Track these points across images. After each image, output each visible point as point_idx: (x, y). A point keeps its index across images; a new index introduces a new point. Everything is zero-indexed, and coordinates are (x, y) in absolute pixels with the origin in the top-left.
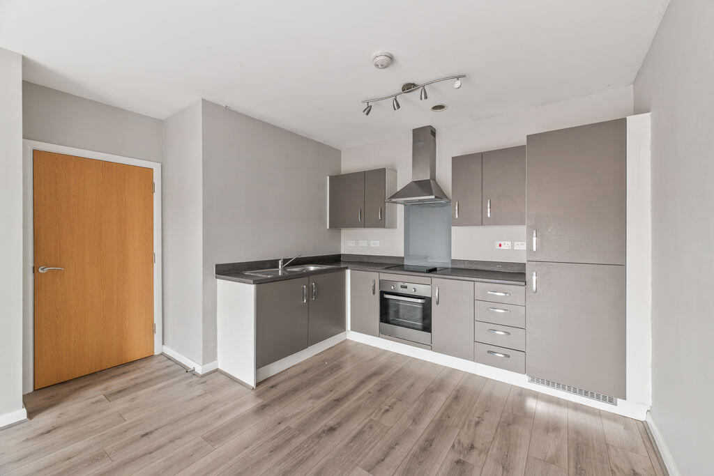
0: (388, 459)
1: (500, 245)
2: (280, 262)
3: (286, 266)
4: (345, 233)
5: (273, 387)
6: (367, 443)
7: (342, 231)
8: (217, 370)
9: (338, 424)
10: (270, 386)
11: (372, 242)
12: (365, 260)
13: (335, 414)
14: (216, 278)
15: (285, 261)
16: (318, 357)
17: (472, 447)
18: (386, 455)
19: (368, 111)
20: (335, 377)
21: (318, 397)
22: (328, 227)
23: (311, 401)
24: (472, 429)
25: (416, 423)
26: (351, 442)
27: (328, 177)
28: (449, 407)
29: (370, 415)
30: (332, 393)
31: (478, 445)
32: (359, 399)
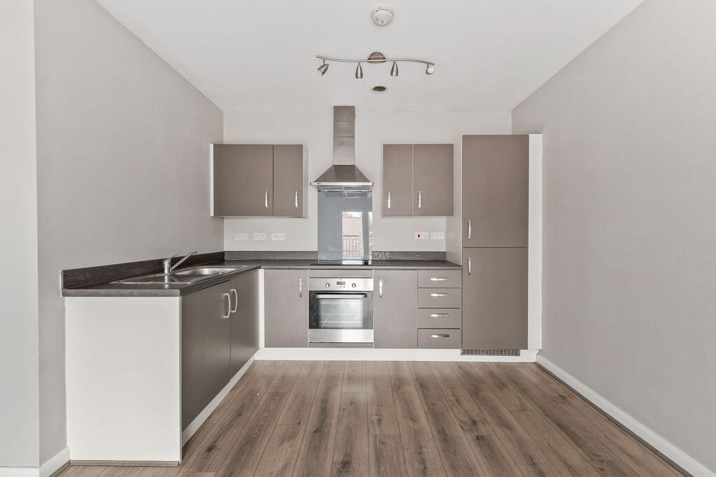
0: (428, 465)
1: (419, 236)
2: (166, 264)
3: (175, 269)
4: (229, 222)
5: (210, 449)
6: (395, 460)
7: (225, 220)
8: (69, 464)
9: (346, 455)
10: (204, 448)
11: (273, 235)
12: (264, 257)
13: (330, 446)
14: (65, 295)
15: (174, 261)
16: (239, 391)
17: (474, 422)
18: (423, 462)
19: (324, 69)
20: (287, 406)
21: (291, 436)
22: (212, 214)
23: (286, 445)
24: (459, 408)
25: (416, 421)
26: (379, 467)
27: (212, 146)
28: (426, 397)
29: (369, 431)
30: (303, 427)
31: (476, 418)
32: (339, 420)
